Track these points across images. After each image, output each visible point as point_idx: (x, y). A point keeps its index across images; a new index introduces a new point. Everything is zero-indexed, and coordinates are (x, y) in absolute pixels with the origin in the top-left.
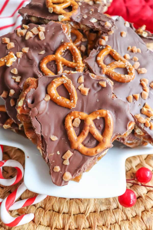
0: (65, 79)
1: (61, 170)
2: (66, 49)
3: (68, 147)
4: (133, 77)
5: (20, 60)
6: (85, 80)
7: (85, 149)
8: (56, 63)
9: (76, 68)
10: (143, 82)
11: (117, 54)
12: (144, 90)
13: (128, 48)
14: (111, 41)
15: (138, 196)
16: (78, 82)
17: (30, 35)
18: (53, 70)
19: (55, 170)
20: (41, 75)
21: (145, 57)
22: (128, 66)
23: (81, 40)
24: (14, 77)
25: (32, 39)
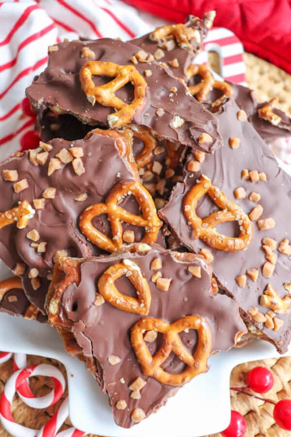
0: (128, 269)
1: (128, 406)
2: (126, 195)
3: (138, 373)
4: (248, 243)
5: (42, 214)
6: (163, 264)
7: (165, 377)
8: (109, 219)
9: (146, 229)
10: (266, 247)
11: (222, 198)
12: (268, 260)
13: (242, 174)
14: (211, 162)
15: (250, 410)
16: (152, 269)
17: (55, 165)
18: (104, 231)
19: (119, 407)
20: (82, 242)
21: (273, 190)
22: (241, 219)
23: (153, 153)
24: (33, 245)
25: (60, 172)
